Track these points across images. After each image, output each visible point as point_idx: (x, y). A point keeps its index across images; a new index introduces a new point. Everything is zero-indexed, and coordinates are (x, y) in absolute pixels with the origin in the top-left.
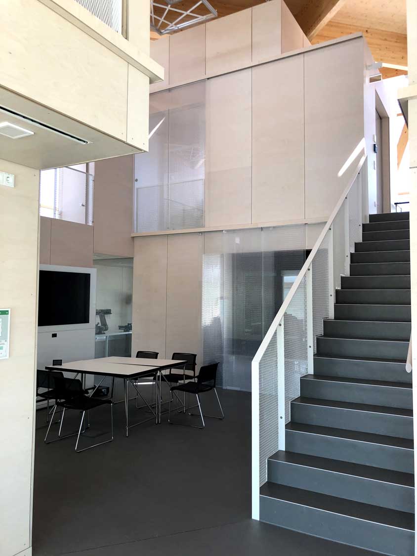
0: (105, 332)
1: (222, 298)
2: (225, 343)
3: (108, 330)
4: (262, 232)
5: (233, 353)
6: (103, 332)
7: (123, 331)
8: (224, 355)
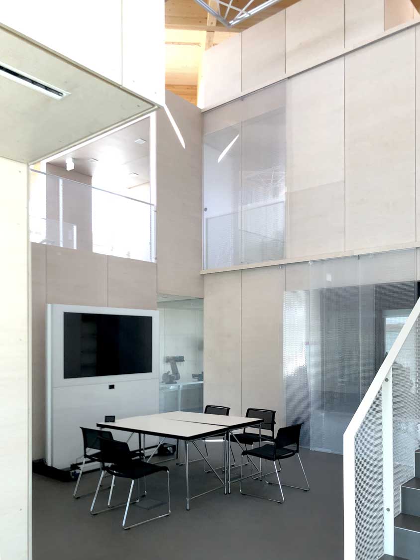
0: (177, 381)
1: (307, 343)
2: (312, 396)
3: (180, 379)
4: (360, 261)
5: (322, 408)
6: (174, 381)
7: (197, 380)
8: (312, 410)
